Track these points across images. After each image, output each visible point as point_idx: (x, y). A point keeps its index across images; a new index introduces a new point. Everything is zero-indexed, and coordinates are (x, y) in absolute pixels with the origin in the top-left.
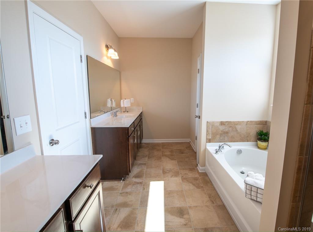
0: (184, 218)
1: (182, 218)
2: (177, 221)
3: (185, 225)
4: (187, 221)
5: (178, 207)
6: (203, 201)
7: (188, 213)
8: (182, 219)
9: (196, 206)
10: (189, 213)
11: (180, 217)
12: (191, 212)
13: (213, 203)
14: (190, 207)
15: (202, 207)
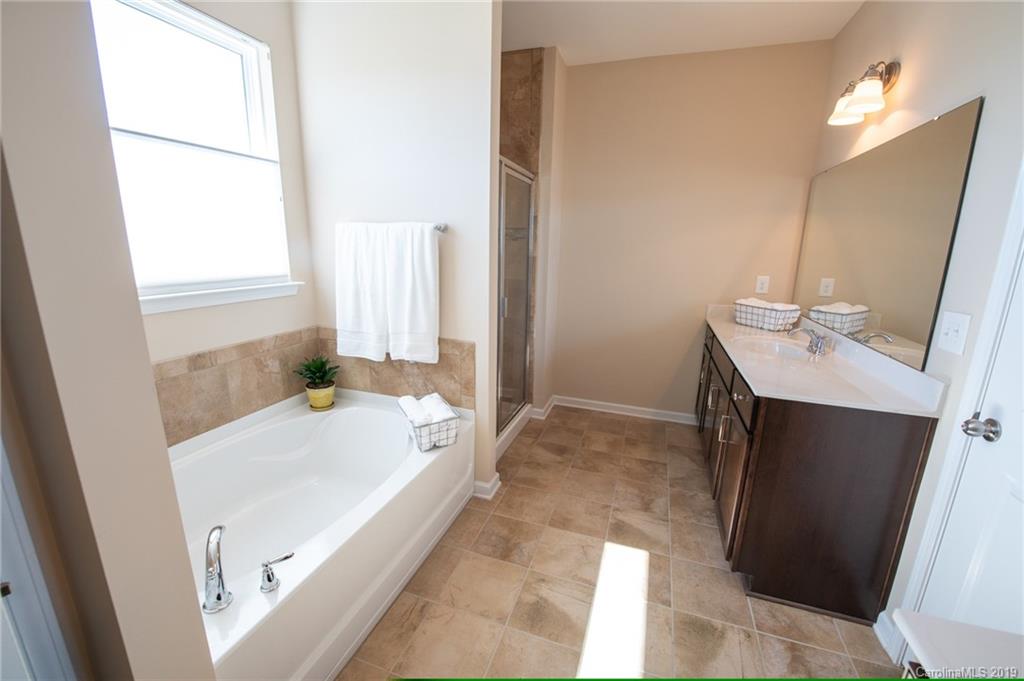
0: (537, 595)
1: (541, 598)
2: (558, 597)
3: (543, 580)
4: (534, 585)
5: (538, 634)
6: (447, 622)
7: (519, 603)
8: (544, 596)
9: (482, 614)
10: (517, 604)
11: (546, 601)
12: (508, 604)
13: (423, 607)
14: (501, 619)
15: (468, 606)
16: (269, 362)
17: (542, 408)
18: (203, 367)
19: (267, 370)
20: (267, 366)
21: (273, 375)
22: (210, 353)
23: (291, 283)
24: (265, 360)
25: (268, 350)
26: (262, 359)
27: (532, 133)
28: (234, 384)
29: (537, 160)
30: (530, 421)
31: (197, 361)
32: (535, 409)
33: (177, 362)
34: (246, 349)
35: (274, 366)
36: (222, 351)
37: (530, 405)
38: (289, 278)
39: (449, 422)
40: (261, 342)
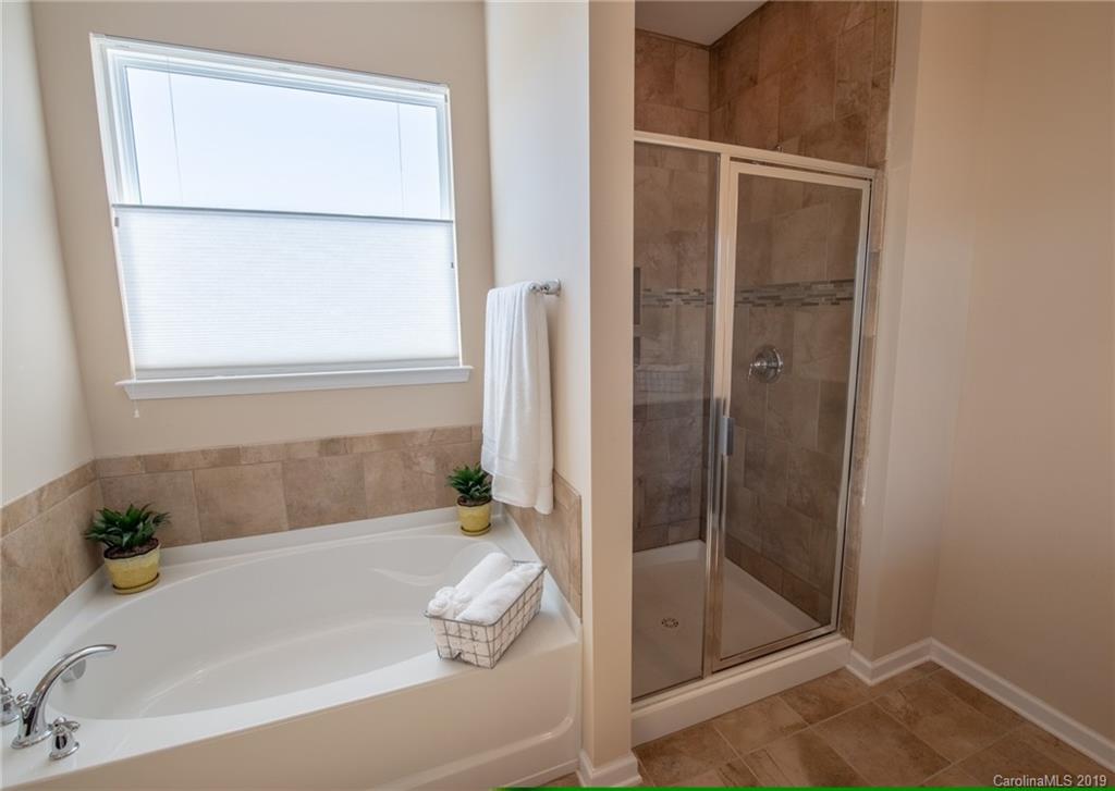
16: (421, 460)
17: (874, 657)
18: (335, 454)
19: (416, 468)
20: (418, 464)
21: (424, 476)
22: (345, 438)
23: (461, 366)
24: (416, 457)
25: (421, 445)
26: (413, 454)
27: (875, 85)
28: (372, 477)
29: (884, 135)
30: (835, 674)
31: (330, 446)
32: (854, 654)
33: (308, 443)
34: (390, 440)
35: (428, 465)
36: (362, 439)
37: (845, 641)
38: (461, 360)
39: (475, 628)
40: (412, 434)
